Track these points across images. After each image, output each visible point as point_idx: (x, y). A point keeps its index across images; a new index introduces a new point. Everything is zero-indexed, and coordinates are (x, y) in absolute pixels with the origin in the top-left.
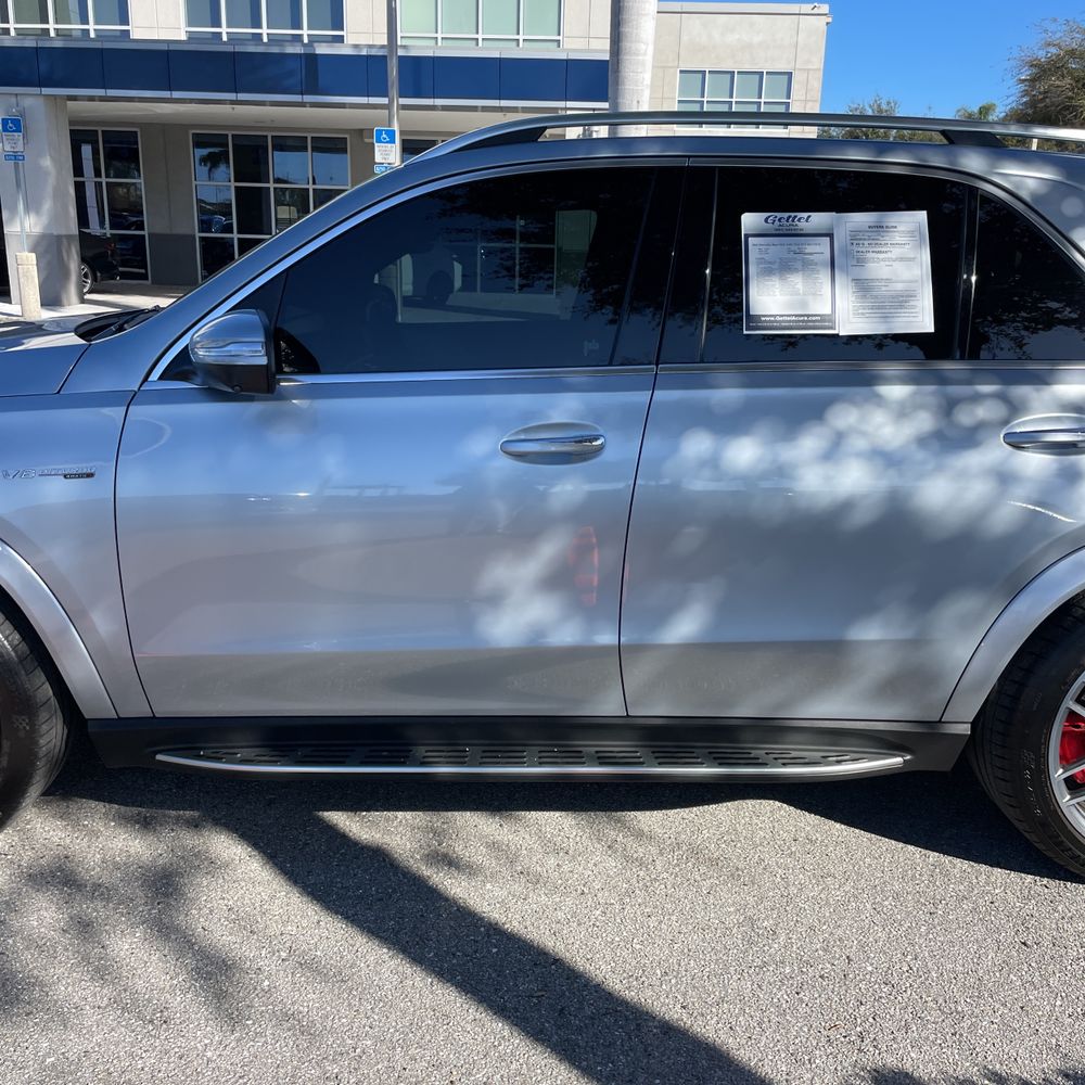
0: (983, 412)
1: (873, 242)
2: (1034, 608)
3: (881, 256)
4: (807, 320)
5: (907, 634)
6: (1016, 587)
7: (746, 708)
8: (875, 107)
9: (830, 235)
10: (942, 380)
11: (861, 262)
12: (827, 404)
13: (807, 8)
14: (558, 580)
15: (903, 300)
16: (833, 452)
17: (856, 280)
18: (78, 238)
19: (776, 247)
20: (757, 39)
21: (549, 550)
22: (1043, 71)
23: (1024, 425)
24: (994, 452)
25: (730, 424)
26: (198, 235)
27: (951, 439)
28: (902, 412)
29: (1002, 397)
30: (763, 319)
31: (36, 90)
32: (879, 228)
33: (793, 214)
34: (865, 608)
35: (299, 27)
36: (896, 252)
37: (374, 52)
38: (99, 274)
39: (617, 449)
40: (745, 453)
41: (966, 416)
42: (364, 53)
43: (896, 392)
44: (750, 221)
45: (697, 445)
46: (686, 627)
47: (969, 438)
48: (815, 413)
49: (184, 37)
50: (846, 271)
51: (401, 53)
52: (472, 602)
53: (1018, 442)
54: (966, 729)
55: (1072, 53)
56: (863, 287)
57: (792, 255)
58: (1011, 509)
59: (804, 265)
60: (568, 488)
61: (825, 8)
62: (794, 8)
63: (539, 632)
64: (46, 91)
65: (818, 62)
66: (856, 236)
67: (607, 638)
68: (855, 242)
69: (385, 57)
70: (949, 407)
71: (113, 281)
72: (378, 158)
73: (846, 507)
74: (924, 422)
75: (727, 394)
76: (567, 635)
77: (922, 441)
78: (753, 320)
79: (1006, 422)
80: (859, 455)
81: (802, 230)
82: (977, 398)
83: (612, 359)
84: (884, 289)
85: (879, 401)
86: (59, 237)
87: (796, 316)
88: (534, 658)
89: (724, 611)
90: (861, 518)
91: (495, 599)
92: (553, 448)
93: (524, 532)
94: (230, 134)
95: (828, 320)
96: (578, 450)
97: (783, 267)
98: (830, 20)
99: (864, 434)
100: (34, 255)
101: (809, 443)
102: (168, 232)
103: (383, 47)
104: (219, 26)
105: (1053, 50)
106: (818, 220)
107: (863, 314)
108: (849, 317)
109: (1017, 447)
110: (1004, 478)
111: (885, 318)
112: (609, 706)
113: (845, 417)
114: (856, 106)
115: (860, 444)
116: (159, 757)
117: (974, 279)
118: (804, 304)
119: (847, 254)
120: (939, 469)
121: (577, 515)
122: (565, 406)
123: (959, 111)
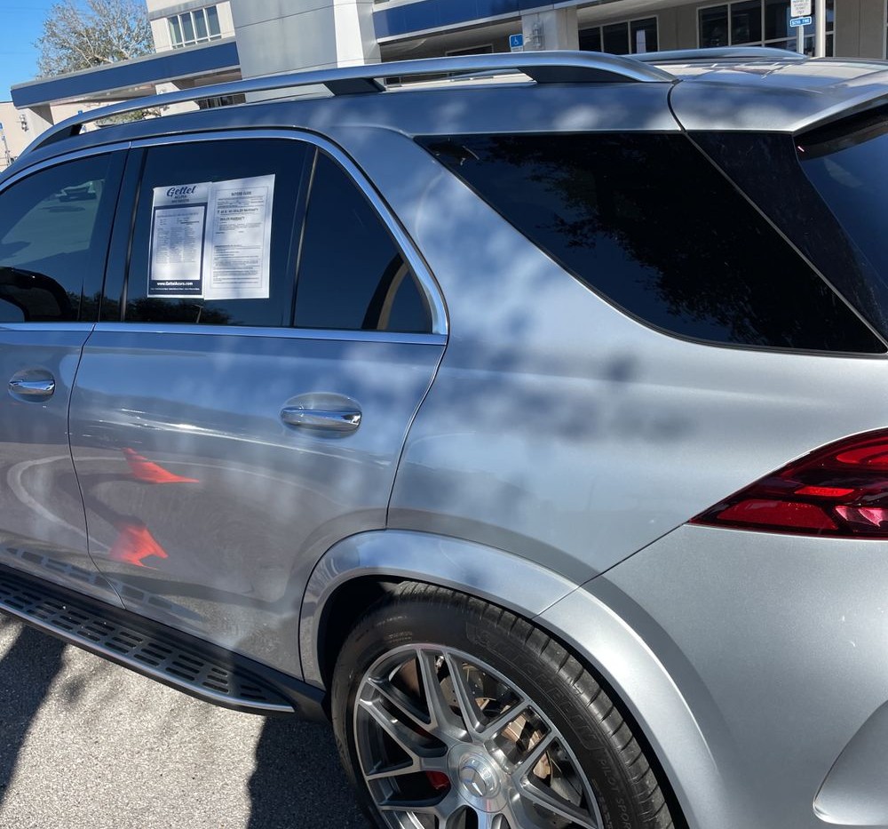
1: (233, 209)
3: (237, 222)
4: (184, 286)
9: (205, 205)
11: (222, 229)
15: (250, 265)
17: (218, 247)
19: (170, 218)
30: (158, 284)
31: (550, 7)
32: (240, 195)
33: (184, 186)
36: (247, 218)
44: (158, 194)
50: (212, 238)
56: (222, 253)
57: (180, 225)
59: (188, 235)
64: (557, 6)
66: (222, 204)
68: (220, 210)
72: (794, 13)
78: (153, 285)
81: (188, 200)
84: (236, 255)
87: (178, 281)
95: (198, 285)
97: (173, 238)
106: (199, 190)
107: (220, 280)
111: (236, 283)
118: (183, 270)
119: (214, 221)
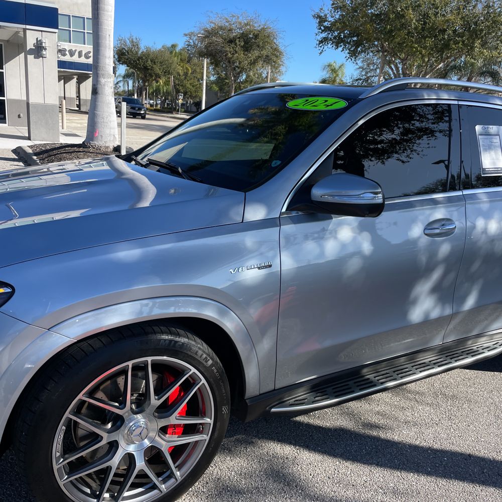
4: (497, 170)
9: (499, 135)
19: (486, 140)
44: (478, 128)
55: (221, 28)
57: (491, 143)
59: (495, 148)
78: (484, 171)
87: (495, 168)
97: (489, 149)
105: (213, 25)
112: (436, 341)
116: (273, 410)
118: (495, 163)
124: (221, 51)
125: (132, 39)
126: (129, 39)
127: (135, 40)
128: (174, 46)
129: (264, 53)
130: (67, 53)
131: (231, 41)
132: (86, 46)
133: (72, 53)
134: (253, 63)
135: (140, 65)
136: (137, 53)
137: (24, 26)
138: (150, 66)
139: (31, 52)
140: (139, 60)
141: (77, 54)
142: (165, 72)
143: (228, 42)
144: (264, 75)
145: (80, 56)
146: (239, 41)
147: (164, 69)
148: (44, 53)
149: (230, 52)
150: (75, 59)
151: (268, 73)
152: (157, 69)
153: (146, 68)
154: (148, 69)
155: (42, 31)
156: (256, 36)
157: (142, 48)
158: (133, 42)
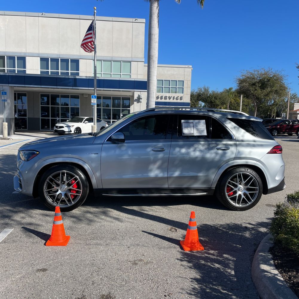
0: (213, 145)
1: (198, 124)
2: (222, 171)
4: (191, 134)
5: (206, 175)
6: (219, 168)
7: (185, 186)
8: (204, 88)
9: (193, 123)
10: (208, 141)
11: (197, 126)
12: (194, 144)
13: (187, 66)
14: (159, 168)
15: (203, 131)
16: (195, 150)
17: (196, 129)
18: (14, 119)
19: (186, 124)
20: (175, 73)
21: (158, 163)
22: (241, 82)
23: (219, 147)
24: (215, 150)
25: (181, 147)
26: (41, 118)
27: (209, 149)
28: (203, 145)
29: (216, 143)
31: (8, 85)
32: (199, 122)
34: (200, 171)
35: (68, 70)
36: (201, 125)
37: (90, 78)
38: (17, 127)
39: (167, 151)
40: (183, 150)
41: (212, 146)
42: (88, 78)
43: (202, 143)
44: (182, 121)
45: (177, 149)
46: (177, 174)
47: (212, 148)
48: (192, 145)
49: (39, 73)
50: (195, 127)
51: (97, 78)
52: (148, 170)
53: (218, 149)
54: (214, 189)
55: (248, 77)
56: (198, 130)
57: (188, 125)
58: (218, 158)
59: (190, 127)
60: (161, 155)
61: (191, 66)
62: (184, 66)
63: (157, 175)
64: (10, 85)
65: (190, 78)
66: (196, 123)
67: (166, 176)
69: (93, 79)
70: (209, 145)
71: (21, 129)
72: (92, 102)
73: (197, 157)
74: (206, 146)
75: (181, 143)
76: (161, 175)
77: (206, 149)
78: (184, 134)
79: (216, 146)
80: (198, 151)
81: (189, 122)
82: (213, 144)
83: (166, 138)
84: (200, 130)
85: (200, 144)
86: (10, 119)
88: (156, 179)
89: (182, 172)
90: (198, 159)
91: (151, 170)
92: (159, 150)
93: (154, 162)
94: (50, 94)
95: (193, 134)
96: (162, 150)
97: (187, 127)
98: (192, 69)
99: (199, 148)
100: (7, 123)
101: (192, 149)
102: (33, 117)
103: (93, 77)
104: (49, 69)
105: (244, 77)
106: (191, 121)
107: (198, 133)
108: (196, 133)
109: (218, 150)
110: (217, 154)
111: (201, 133)
112: (166, 186)
113: (196, 146)
114: (199, 88)
115: (198, 149)
116: (103, 194)
117: (211, 129)
118: (190, 131)
119: (195, 125)
120: (208, 152)
121: (162, 159)
122: (160, 144)
123: (224, 89)
124: (248, 90)
125: (205, 88)
126: (203, 88)
127: (206, 88)
128: (230, 89)
129: (274, 89)
130: (167, 98)
131: (254, 84)
132: (177, 94)
133: (170, 98)
134: (267, 95)
135: (208, 101)
136: (207, 94)
137: (133, 90)
138: (213, 100)
139: (136, 100)
140: (208, 98)
141: (172, 98)
142: (222, 103)
143: (251, 85)
144: (286, 100)
145: (174, 99)
146: (258, 84)
147: (221, 102)
148: (141, 100)
149: (253, 90)
150: (171, 100)
151: (288, 100)
152: (217, 102)
153: (211, 102)
154: (213, 102)
155: (141, 91)
156: (269, 80)
157: (210, 91)
158: (205, 89)
